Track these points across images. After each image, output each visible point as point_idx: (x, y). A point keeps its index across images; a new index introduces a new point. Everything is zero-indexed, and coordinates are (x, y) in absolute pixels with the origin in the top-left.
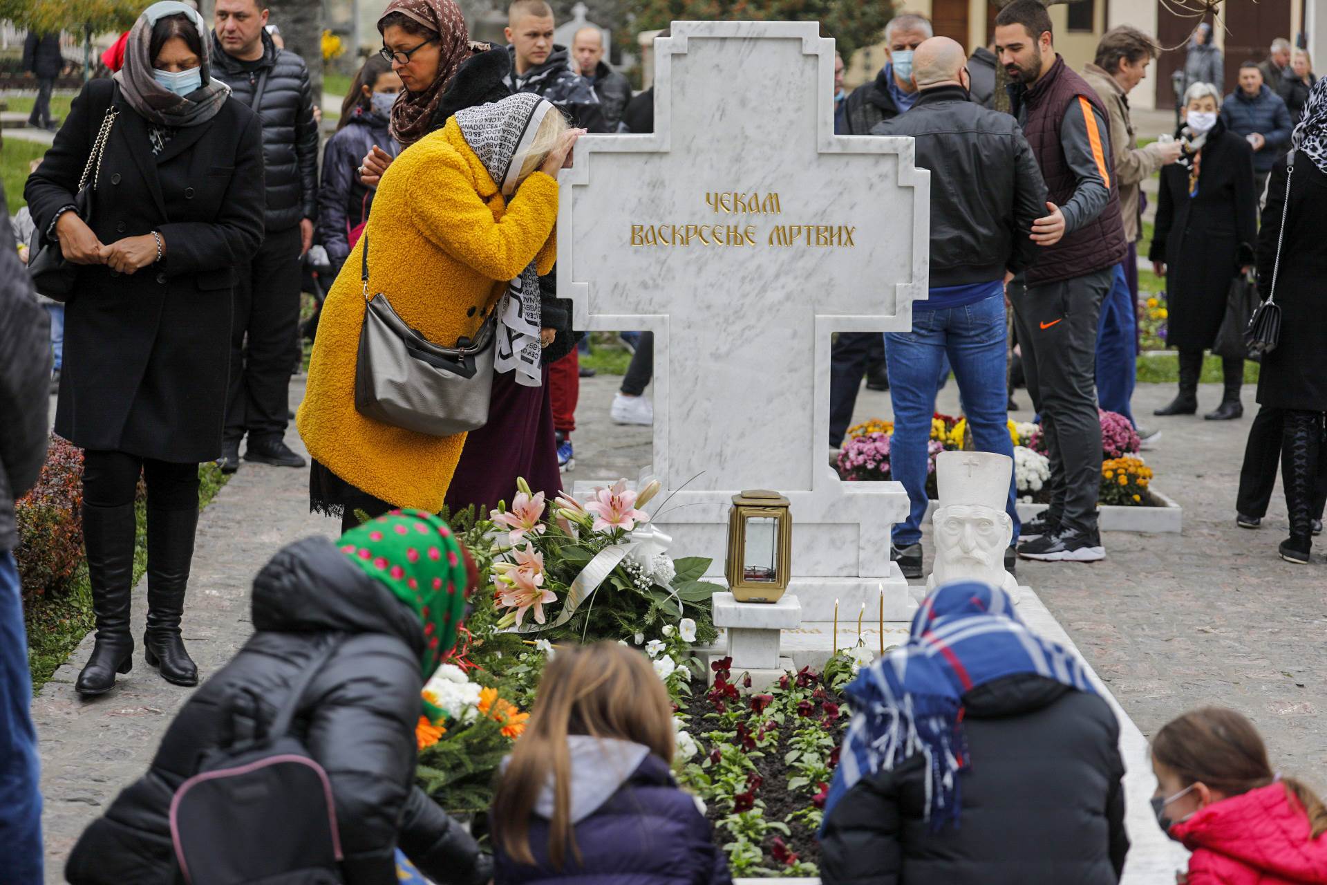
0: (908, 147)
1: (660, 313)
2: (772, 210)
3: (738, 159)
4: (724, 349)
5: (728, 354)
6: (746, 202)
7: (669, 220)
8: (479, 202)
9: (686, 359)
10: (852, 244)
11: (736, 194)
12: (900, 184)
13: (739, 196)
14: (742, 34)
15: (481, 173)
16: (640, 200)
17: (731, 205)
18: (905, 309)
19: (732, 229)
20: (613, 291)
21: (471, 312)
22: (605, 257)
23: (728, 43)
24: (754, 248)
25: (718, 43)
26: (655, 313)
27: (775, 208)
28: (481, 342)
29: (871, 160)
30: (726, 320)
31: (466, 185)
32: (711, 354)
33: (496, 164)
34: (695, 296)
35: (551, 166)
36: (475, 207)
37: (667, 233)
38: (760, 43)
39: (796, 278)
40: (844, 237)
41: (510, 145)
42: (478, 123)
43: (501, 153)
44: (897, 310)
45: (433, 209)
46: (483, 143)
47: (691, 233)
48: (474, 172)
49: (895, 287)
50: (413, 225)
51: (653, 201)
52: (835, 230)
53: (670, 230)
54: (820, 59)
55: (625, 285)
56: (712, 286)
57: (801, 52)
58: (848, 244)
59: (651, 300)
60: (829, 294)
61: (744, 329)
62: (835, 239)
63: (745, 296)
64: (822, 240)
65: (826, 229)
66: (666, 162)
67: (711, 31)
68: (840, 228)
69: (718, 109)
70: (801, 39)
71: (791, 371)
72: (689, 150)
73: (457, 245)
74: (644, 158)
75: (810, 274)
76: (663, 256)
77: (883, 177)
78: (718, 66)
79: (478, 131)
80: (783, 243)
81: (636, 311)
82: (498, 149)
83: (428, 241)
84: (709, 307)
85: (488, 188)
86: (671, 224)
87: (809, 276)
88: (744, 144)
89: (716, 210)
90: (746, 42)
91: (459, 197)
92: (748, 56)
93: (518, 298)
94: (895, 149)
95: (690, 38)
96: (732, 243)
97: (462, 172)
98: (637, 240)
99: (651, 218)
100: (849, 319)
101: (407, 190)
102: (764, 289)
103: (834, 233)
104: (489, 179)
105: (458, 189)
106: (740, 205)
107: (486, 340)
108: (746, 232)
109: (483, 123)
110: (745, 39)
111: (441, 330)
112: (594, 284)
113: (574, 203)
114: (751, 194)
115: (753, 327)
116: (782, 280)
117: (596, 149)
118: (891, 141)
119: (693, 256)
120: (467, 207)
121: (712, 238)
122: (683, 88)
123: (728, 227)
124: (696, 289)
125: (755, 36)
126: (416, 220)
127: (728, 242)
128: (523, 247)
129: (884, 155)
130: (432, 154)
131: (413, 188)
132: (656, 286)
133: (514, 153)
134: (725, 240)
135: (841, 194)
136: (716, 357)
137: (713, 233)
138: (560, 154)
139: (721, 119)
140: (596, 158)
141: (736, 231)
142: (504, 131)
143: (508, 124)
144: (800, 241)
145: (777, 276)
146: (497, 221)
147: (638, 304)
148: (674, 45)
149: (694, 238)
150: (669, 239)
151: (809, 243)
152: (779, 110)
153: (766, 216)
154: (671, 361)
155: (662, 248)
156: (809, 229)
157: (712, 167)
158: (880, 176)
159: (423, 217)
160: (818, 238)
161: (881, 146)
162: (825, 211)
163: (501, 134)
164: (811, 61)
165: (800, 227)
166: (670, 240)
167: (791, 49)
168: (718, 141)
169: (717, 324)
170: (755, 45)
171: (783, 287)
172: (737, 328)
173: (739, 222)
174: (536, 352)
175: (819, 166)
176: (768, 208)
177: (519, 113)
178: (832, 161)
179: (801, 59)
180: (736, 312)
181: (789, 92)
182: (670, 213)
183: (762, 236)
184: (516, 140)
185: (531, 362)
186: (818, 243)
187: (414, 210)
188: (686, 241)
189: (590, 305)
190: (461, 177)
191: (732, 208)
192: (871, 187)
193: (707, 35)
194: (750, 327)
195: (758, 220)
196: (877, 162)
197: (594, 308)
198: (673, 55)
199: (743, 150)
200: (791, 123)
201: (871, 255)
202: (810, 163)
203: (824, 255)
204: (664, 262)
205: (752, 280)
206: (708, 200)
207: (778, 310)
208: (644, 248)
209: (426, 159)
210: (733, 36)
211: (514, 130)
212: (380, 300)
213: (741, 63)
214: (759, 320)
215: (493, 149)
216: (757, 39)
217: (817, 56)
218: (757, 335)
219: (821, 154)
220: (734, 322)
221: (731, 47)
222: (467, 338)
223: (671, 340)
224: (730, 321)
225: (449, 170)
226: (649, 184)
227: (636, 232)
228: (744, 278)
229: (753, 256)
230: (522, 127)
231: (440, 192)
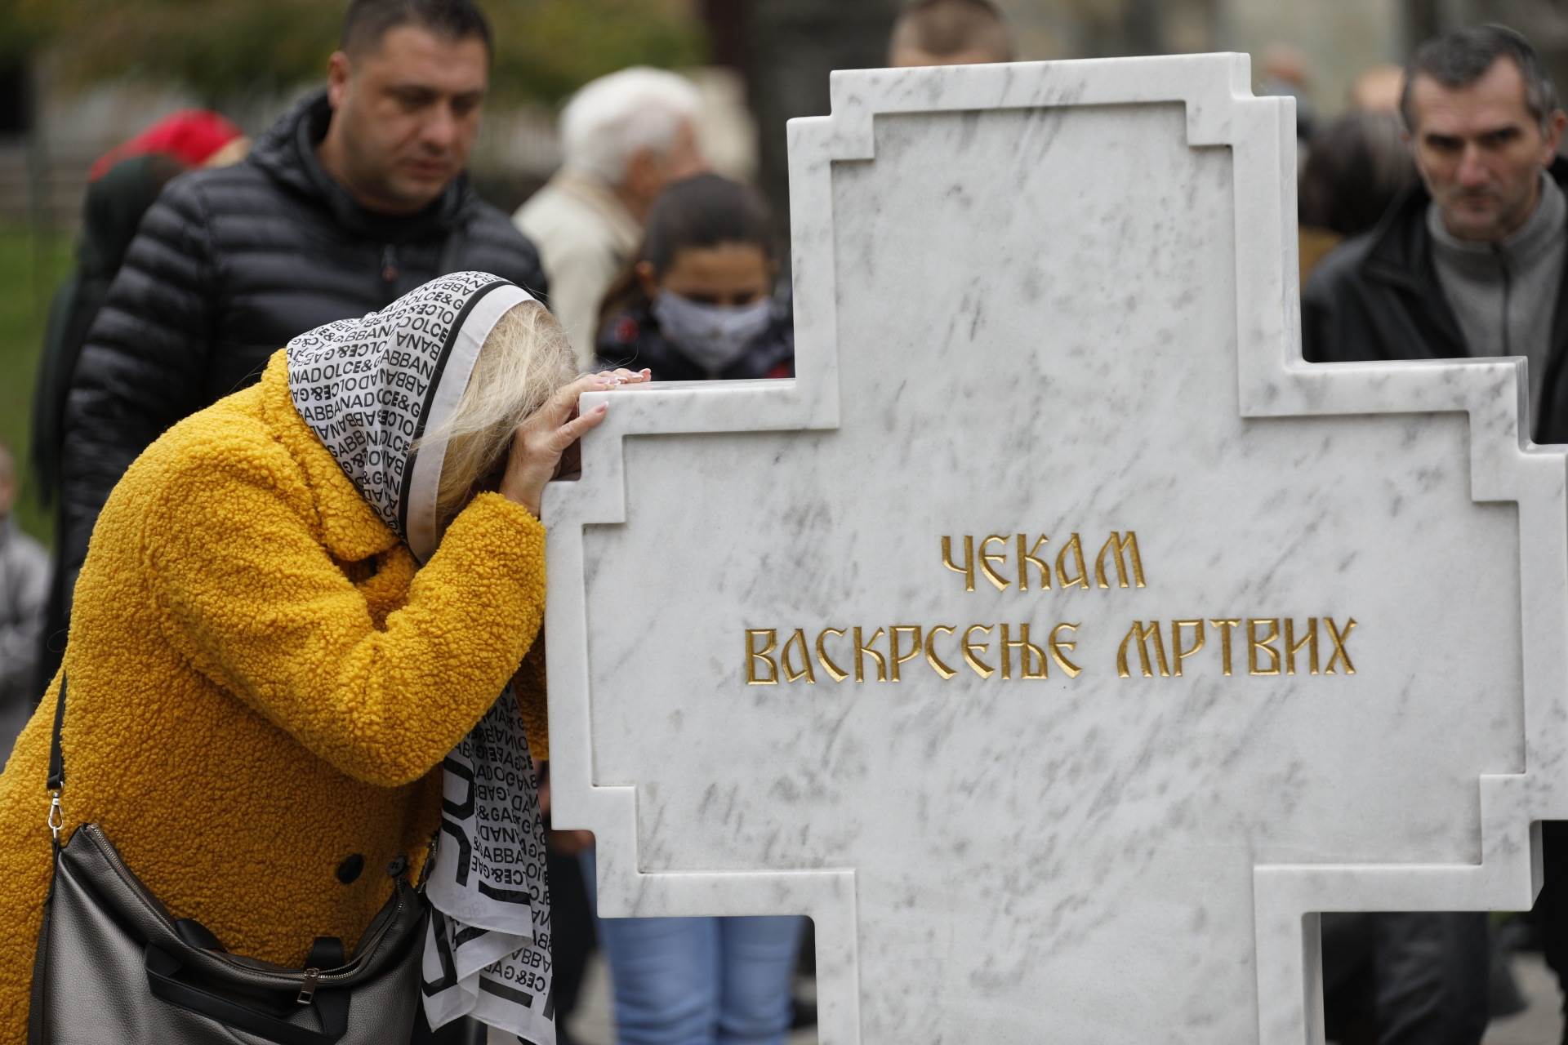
0: (1496, 390)
1: (830, 866)
2: (1123, 577)
3: (1024, 442)
4: (1006, 962)
5: (1018, 977)
6: (1050, 557)
7: (845, 614)
8: (330, 573)
9: (906, 991)
10: (1349, 665)
11: (1022, 538)
12: (1478, 496)
13: (1030, 545)
14: (1020, 98)
15: (337, 498)
16: (764, 560)
17: (1010, 570)
18: (1508, 847)
19: (1015, 633)
20: (703, 808)
21: (349, 870)
22: (677, 717)
23: (984, 127)
24: (1077, 682)
25: (957, 127)
26: (817, 864)
27: (1130, 572)
28: (374, 954)
29: (1392, 434)
30: (1011, 882)
31: (294, 530)
32: (974, 977)
33: (380, 468)
34: (923, 816)
35: (523, 474)
36: (316, 587)
37: (840, 647)
38: (1071, 122)
39: (1195, 763)
40: (1326, 646)
41: (408, 416)
42: (322, 364)
43: (387, 438)
44: (1486, 848)
45: (206, 597)
46: (339, 416)
47: (906, 646)
48: (316, 500)
49: (1477, 784)
50: (165, 642)
51: (799, 563)
52: (1301, 631)
53: (848, 641)
54: (1237, 154)
55: (735, 789)
56: (968, 789)
57: (1183, 139)
58: (1339, 665)
59: (804, 833)
60: (1290, 808)
61: (1059, 908)
62: (1302, 655)
63: (1058, 815)
64: (1265, 657)
65: (1275, 626)
66: (828, 460)
67: (935, 94)
68: (1313, 623)
69: (964, 307)
70: (1180, 105)
71: (1194, 1021)
72: (889, 423)
73: (265, 690)
74: (772, 447)
75: (1235, 753)
76: (832, 711)
77: (1429, 477)
78: (958, 189)
79: (323, 382)
80: (1155, 667)
81: (765, 860)
82: (377, 426)
83: (205, 682)
84: (961, 847)
85: (362, 540)
86: (851, 624)
87: (1232, 758)
88: (1037, 400)
89: (970, 581)
90: (1034, 121)
91: (272, 562)
92: (1041, 157)
93: (457, 832)
94: (1460, 399)
95: (879, 117)
96: (1016, 671)
97: (283, 497)
98: (762, 668)
99: (796, 607)
100: (1349, 876)
101: (144, 548)
102: (1109, 796)
103: (1297, 637)
104: (366, 513)
105: (268, 539)
106: (1034, 569)
107: (389, 945)
108: (1053, 640)
109: (334, 362)
110: (1029, 111)
111: (265, 919)
112: (652, 791)
113: (591, 573)
114: (1063, 537)
115: (1084, 901)
116: (1159, 769)
117: (642, 428)
118: (1447, 378)
119: (914, 709)
120: (295, 586)
121: (959, 660)
122: (867, 249)
123: (1005, 627)
124: (923, 799)
125: (1054, 101)
126: (170, 628)
127: (1007, 670)
128: (432, 692)
129: (1430, 416)
130: (199, 450)
131: (157, 541)
132: (818, 792)
133: (419, 433)
134: (997, 664)
135: (1312, 528)
136: (987, 982)
137: (965, 646)
138: (542, 441)
139: (972, 335)
140: (645, 451)
141: (1026, 638)
142: (389, 377)
143: (396, 358)
144: (1202, 662)
145: (1144, 759)
146: (380, 624)
147: (771, 840)
148: (837, 137)
149: (915, 663)
150: (847, 662)
151: (1228, 665)
152: (1131, 304)
153: (1106, 593)
154: (865, 997)
155: (829, 688)
156: (1226, 629)
157: (954, 465)
158: (1422, 475)
159: (187, 619)
160: (1253, 652)
161: (1418, 393)
162: (1268, 579)
163: (380, 385)
164: (1214, 162)
165: (1201, 623)
166: (849, 666)
167: (1156, 133)
168: (969, 394)
169: (986, 893)
170: (1057, 128)
171: (1163, 788)
172: (1041, 901)
173: (1032, 613)
174: (539, 972)
175: (1247, 453)
176: (1111, 572)
177: (425, 323)
178: (1285, 441)
179: (1187, 158)
180: (1036, 860)
181: (1155, 252)
182: (847, 594)
183: (1099, 652)
184: (421, 400)
185: (527, 1001)
186: (1253, 665)
187: (163, 601)
188: (891, 669)
189: (644, 847)
190: (279, 508)
191: (1013, 576)
192: (1396, 506)
193: (923, 105)
194: (1075, 902)
195: (1084, 606)
196: (1411, 438)
197: (652, 853)
198: (835, 164)
199: (1036, 415)
200: (1166, 337)
201: (1405, 694)
202: (1223, 446)
203: (1271, 699)
204: (835, 728)
205: (1075, 771)
206: (947, 554)
207: (1151, 853)
208: (782, 689)
209: (187, 464)
210: (994, 104)
211: (412, 372)
212: (87, 843)
213: (1022, 179)
214: (1099, 879)
215: (366, 428)
216: (1063, 110)
217: (1229, 147)
218: (1097, 923)
219: (1251, 421)
220: (1030, 887)
221: (992, 136)
222: (336, 941)
223: (862, 938)
224: (1022, 883)
225: (246, 490)
226: (786, 518)
227: (758, 649)
228: (1052, 767)
229: (1075, 705)
230: (432, 364)
231: (220, 550)
